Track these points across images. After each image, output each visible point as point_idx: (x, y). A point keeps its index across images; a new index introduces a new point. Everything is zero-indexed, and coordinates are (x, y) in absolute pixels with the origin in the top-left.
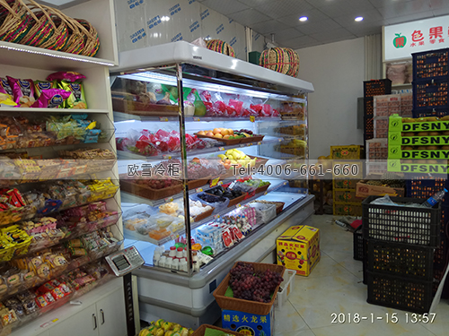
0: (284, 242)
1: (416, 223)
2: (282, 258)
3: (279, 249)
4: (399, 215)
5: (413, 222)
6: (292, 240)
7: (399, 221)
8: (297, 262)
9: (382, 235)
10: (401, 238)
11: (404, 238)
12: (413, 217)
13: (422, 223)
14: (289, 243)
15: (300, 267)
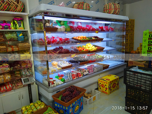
0: (101, 80)
1: (145, 80)
2: (100, 86)
3: (99, 83)
4: (138, 76)
5: (144, 80)
6: (103, 80)
7: (138, 78)
8: (105, 89)
9: (131, 83)
10: (139, 86)
11: (140, 86)
12: (144, 77)
13: (148, 81)
14: (102, 81)
15: (106, 91)
